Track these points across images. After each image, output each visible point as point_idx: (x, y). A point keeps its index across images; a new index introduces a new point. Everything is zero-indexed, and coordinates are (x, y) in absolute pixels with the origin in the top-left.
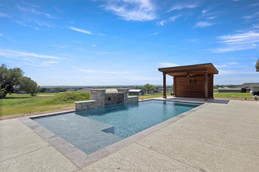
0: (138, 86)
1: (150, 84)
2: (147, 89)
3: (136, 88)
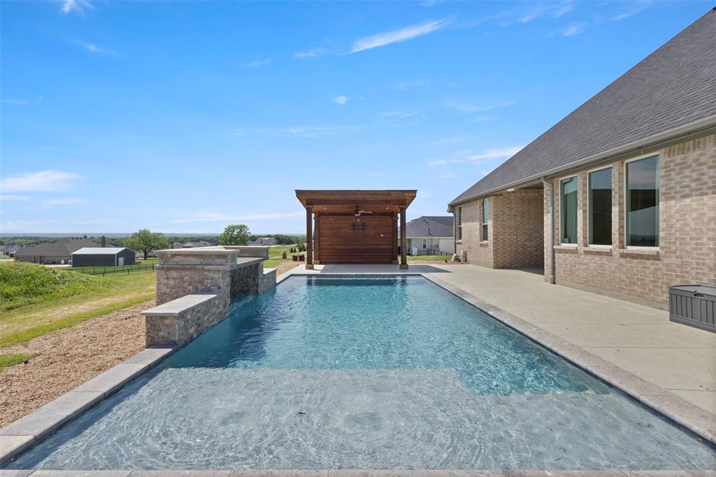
2: (142, 245)
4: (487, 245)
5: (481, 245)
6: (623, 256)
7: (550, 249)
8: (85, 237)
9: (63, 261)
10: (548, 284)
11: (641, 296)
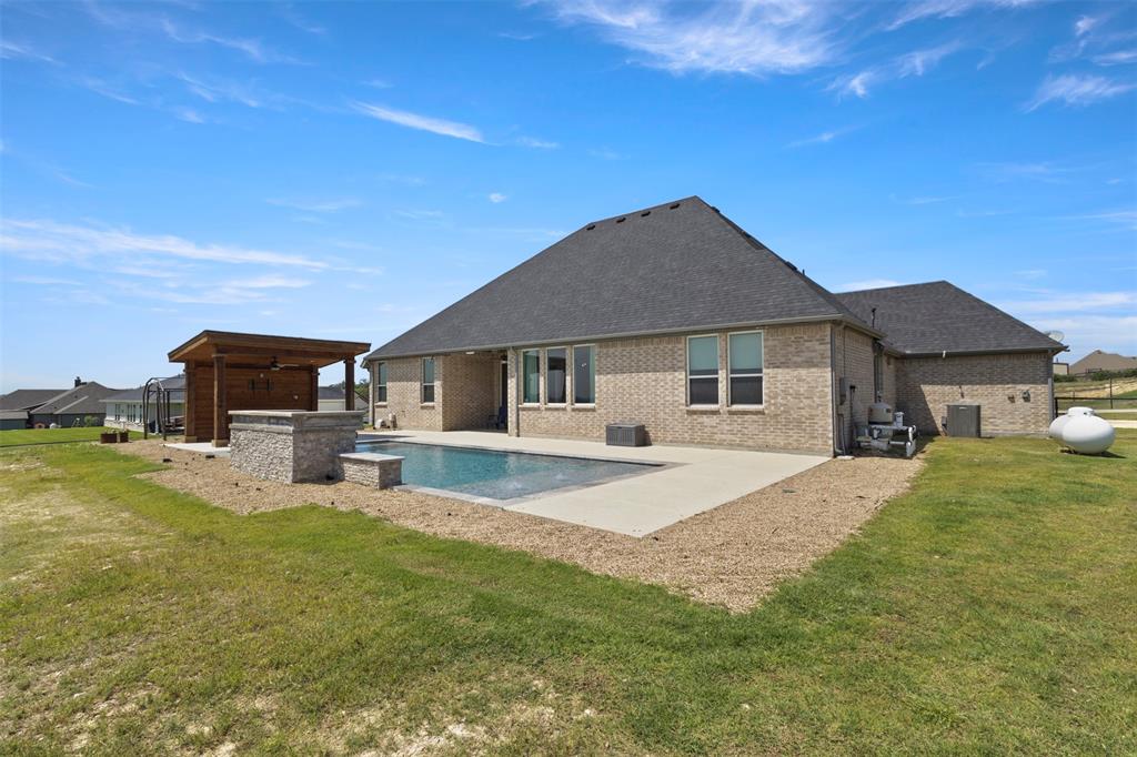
4: (433, 407)
5: (422, 408)
6: (573, 410)
7: (514, 408)
10: (514, 438)
11: (585, 435)
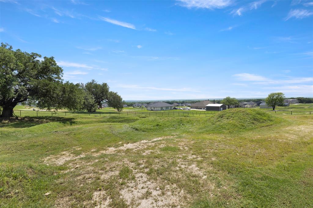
0: (215, 100)
1: (232, 97)
2: (228, 103)
3: (214, 102)
8: (208, 100)
9: (203, 108)
